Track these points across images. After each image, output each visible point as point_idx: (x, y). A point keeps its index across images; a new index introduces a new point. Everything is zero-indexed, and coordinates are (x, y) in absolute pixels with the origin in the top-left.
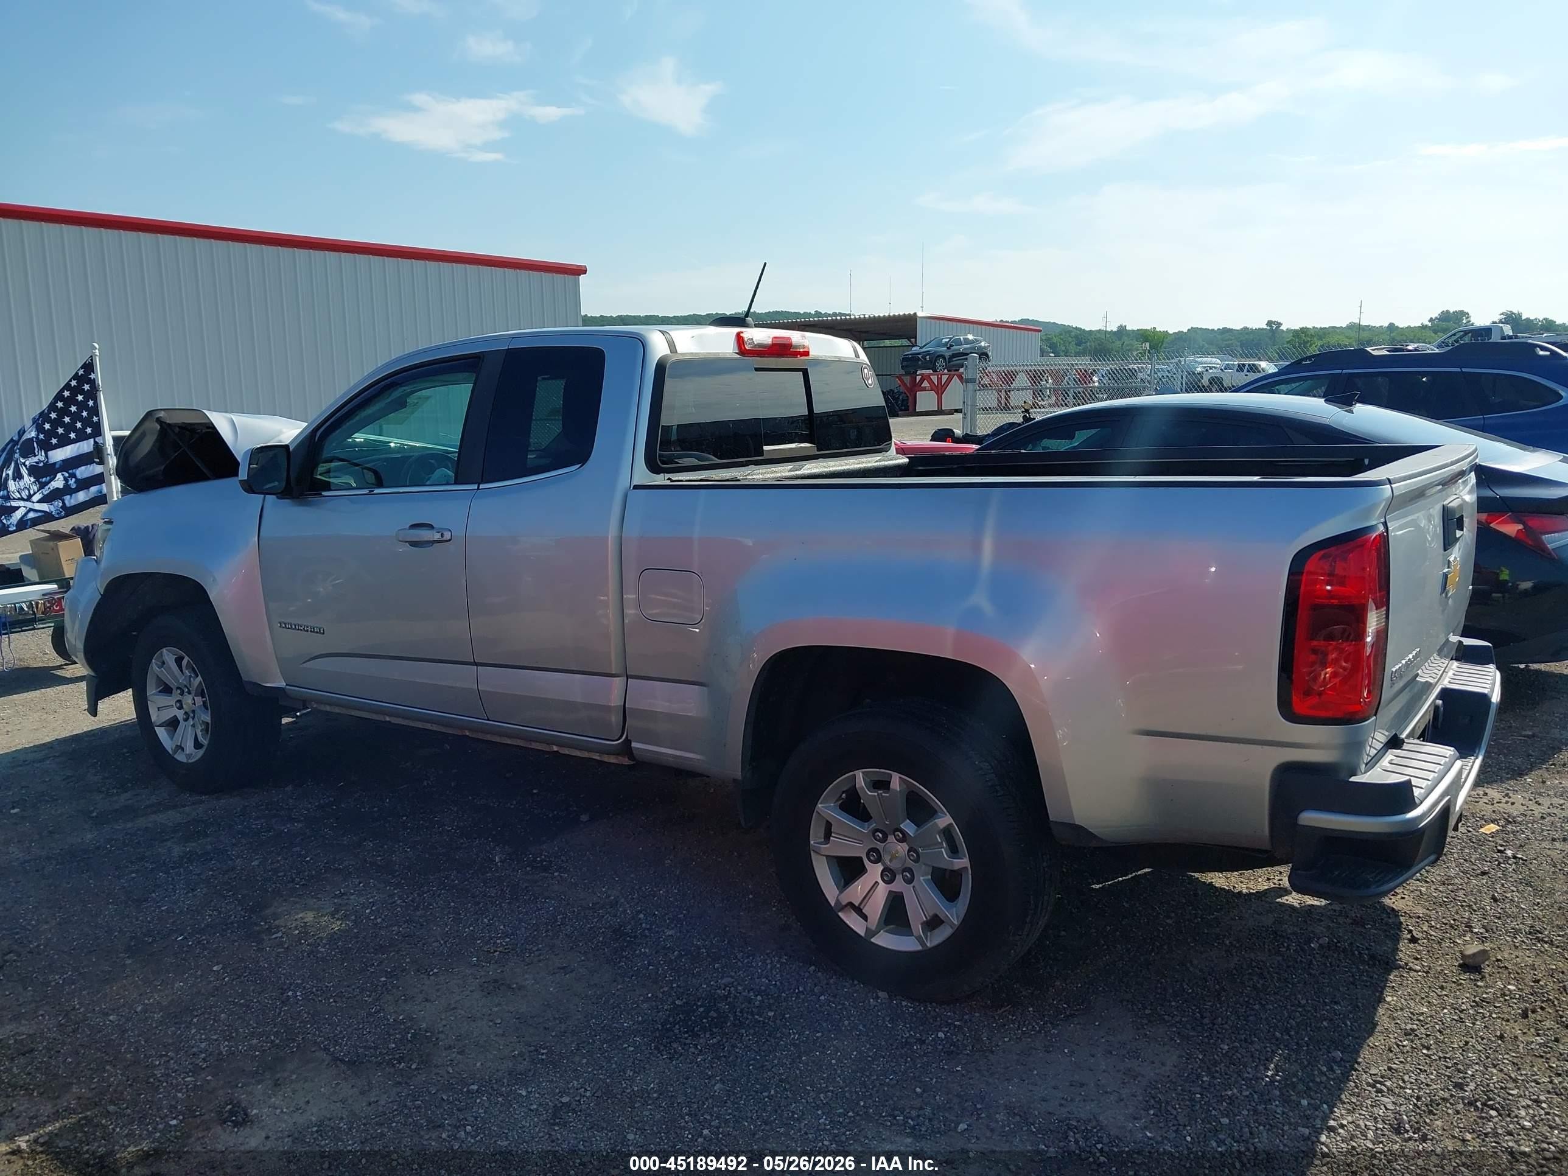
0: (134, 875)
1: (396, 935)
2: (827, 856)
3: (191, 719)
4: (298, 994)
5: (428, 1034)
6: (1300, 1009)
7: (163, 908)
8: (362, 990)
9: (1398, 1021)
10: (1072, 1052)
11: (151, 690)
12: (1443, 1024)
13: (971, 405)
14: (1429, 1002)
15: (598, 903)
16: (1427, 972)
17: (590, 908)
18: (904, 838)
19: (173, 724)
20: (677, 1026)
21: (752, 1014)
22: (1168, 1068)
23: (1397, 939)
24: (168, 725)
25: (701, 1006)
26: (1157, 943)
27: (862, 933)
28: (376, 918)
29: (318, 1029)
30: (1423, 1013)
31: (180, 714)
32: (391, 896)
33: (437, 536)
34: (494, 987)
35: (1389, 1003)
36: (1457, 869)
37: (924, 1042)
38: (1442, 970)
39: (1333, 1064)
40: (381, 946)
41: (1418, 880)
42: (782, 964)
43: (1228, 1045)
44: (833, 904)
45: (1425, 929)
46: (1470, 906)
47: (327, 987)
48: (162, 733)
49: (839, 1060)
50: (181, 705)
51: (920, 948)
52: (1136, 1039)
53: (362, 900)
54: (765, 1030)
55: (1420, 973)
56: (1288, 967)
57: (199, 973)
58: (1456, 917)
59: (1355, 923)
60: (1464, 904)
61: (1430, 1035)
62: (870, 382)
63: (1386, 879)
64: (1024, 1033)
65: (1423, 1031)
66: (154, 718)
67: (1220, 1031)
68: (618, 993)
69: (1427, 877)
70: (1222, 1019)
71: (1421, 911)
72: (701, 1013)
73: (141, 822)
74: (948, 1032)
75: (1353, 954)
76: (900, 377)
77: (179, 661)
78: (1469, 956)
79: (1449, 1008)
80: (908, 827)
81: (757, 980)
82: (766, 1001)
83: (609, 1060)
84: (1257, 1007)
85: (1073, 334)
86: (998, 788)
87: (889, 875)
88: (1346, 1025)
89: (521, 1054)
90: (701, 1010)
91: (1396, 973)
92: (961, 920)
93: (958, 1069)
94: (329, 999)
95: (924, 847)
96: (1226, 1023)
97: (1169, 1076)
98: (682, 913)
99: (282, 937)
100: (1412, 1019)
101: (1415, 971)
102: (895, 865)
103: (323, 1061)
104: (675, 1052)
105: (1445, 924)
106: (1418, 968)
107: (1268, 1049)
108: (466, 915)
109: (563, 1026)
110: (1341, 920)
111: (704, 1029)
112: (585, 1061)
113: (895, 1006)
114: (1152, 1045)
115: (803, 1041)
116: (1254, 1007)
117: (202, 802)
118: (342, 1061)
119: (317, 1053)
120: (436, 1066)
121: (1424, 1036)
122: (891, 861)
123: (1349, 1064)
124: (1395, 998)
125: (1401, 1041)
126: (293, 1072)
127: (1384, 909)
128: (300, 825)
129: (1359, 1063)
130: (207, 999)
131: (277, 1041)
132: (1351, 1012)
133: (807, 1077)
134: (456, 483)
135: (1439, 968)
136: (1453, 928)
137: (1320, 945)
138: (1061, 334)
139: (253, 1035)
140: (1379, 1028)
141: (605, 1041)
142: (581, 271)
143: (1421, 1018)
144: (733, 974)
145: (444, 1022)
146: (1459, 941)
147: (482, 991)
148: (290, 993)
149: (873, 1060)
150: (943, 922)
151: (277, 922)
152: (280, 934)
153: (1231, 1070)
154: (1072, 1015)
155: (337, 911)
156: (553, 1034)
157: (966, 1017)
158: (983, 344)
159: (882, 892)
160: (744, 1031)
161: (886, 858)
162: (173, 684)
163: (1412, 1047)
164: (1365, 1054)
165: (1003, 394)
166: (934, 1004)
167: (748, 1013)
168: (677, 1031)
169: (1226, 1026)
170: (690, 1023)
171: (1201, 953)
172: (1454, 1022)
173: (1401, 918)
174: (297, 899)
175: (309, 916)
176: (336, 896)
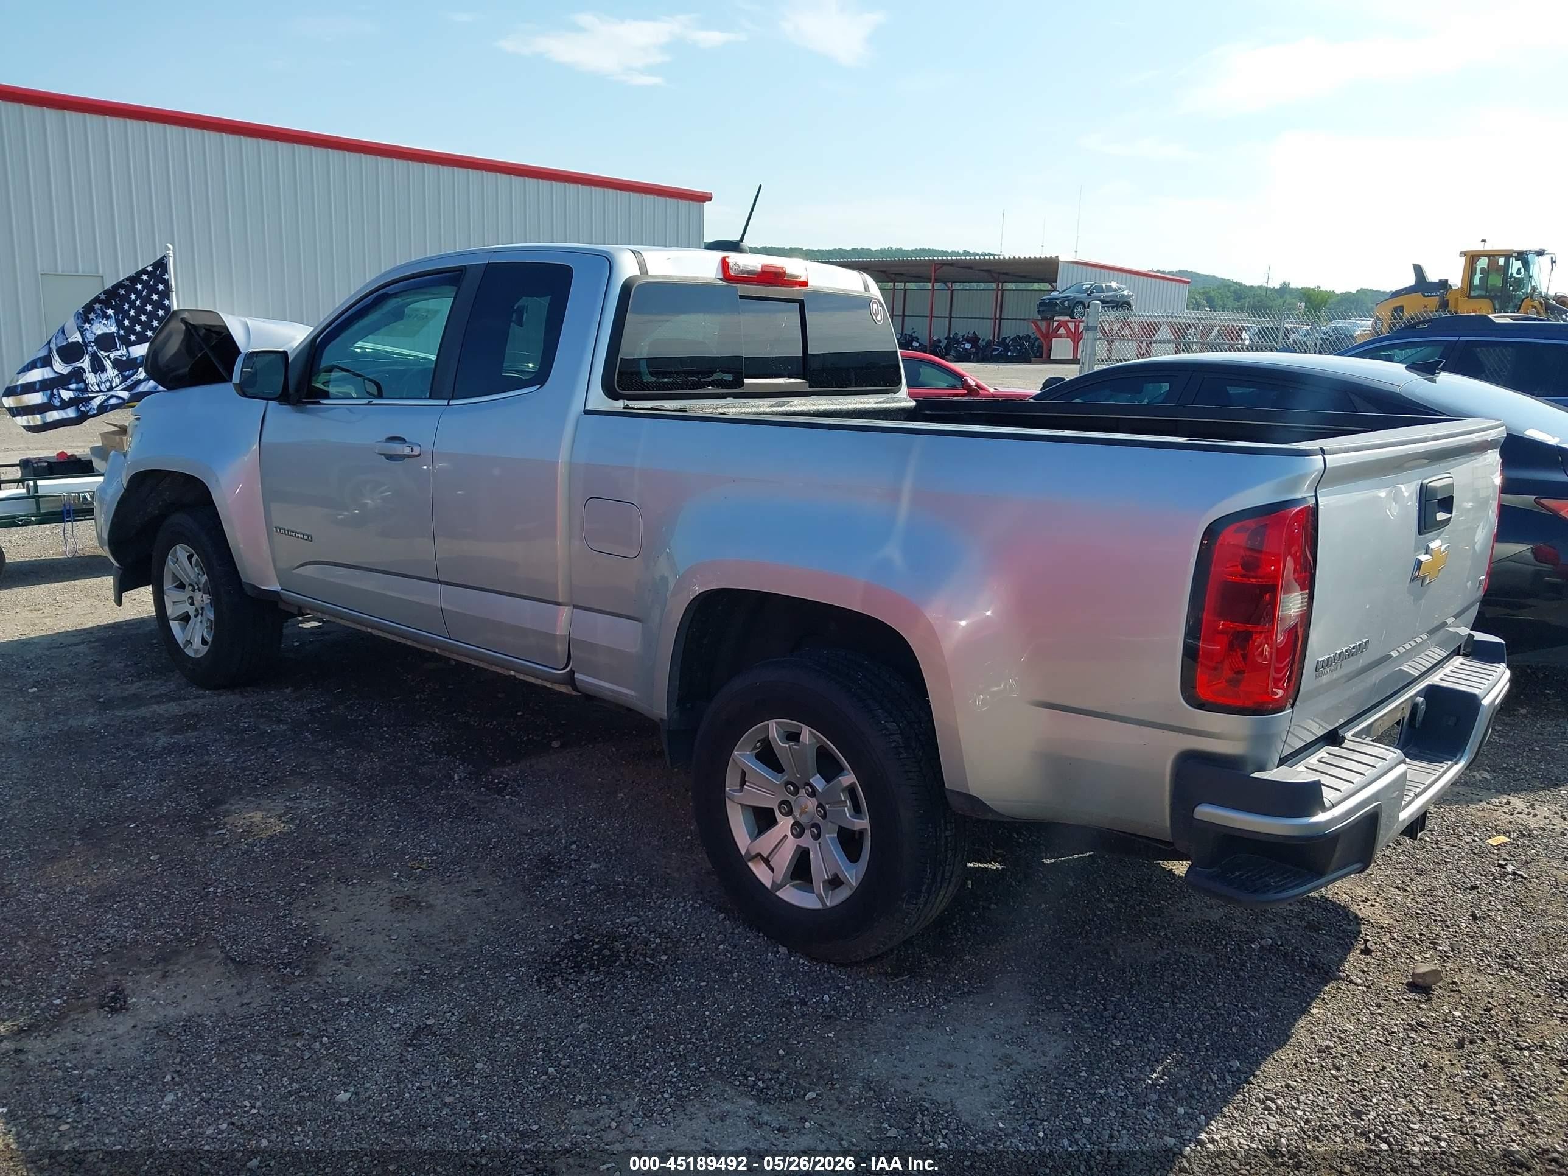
0: (114, 761)
1: (332, 842)
2: (742, 805)
3: (200, 616)
4: (219, 890)
5: (324, 943)
6: (1213, 1012)
7: (128, 795)
8: (280, 892)
9: (1316, 1037)
10: (954, 1031)
11: (168, 585)
12: (1365, 1045)
13: (1090, 355)
14: (1358, 1020)
15: (537, 830)
16: (1369, 987)
17: (527, 834)
18: (813, 794)
19: (185, 618)
20: (566, 961)
21: (645, 956)
22: (1048, 1059)
23: (1349, 948)
24: (181, 620)
25: (597, 943)
26: (1087, 927)
27: (768, 885)
28: (319, 824)
29: (224, 927)
30: (1346, 1031)
31: (191, 611)
32: (342, 804)
33: (407, 451)
34: (405, 903)
35: (1313, 1016)
36: (1446, 880)
37: (805, 1003)
38: (1386, 987)
39: (1227, 1074)
40: (313, 852)
41: (1398, 888)
42: (694, 908)
43: (1121, 1041)
44: (743, 853)
45: (1384, 940)
46: (1444, 921)
47: (248, 886)
48: (175, 626)
49: (714, 1013)
50: (193, 601)
51: (819, 906)
52: (1026, 1025)
53: (314, 804)
54: (651, 974)
55: (1360, 988)
56: (1219, 966)
57: (136, 861)
58: (1425, 931)
59: (1310, 926)
60: (1438, 918)
61: (1345, 1055)
62: (879, 318)
63: (1289, 886)
64: (912, 1005)
65: (1340, 1049)
66: (169, 612)
67: (1118, 1026)
68: (521, 921)
69: (1408, 886)
70: (1125, 1014)
71: (1387, 921)
72: (595, 950)
73: (143, 711)
74: (834, 996)
75: (1294, 960)
76: (1035, 323)
77: (190, 557)
78: (1419, 975)
79: (1378, 1028)
80: (818, 782)
81: (664, 922)
82: (664, 944)
83: (486, 987)
84: (1167, 1005)
85: (1232, 288)
86: (902, 750)
87: (798, 829)
88: (1256, 1033)
89: (404, 973)
90: (596, 946)
91: (1334, 984)
92: (858, 883)
93: (830, 1035)
94: (245, 898)
95: (832, 804)
96: (1128, 1018)
97: (1045, 1067)
98: (615, 847)
99: (225, 834)
100: (1332, 1035)
101: (1356, 984)
102: (804, 820)
103: (217, 957)
104: (555, 986)
105: (1409, 938)
106: (1360, 981)
107: (1162, 1050)
108: (405, 830)
109: (455, 949)
110: (1295, 922)
111: (591, 967)
112: (463, 985)
113: (791, 962)
114: (1041, 1033)
115: (684, 990)
116: (1165, 1004)
117: (204, 697)
118: (233, 960)
119: (213, 950)
120: (320, 975)
121: (1339, 1055)
122: (801, 815)
123: (1244, 1077)
124: (1322, 1011)
125: (1311, 1058)
126: (184, 966)
127: (1347, 916)
128: (285, 727)
129: (1255, 1076)
130: (134, 887)
131: (181, 935)
132: (1267, 1021)
133: (675, 1025)
134: (430, 398)
135: (1383, 984)
136: (1416, 942)
137: (1262, 946)
138: (1219, 289)
139: (161, 925)
140: (1292, 1041)
141: (490, 968)
142: (705, 198)
143: (1343, 1036)
144: (641, 913)
145: (343, 933)
146: (1416, 957)
147: (392, 906)
148: (211, 889)
149: (748, 1016)
150: (843, 883)
151: (226, 819)
152: (224, 831)
153: (1115, 1068)
154: (969, 993)
155: (285, 814)
156: (443, 955)
157: (859, 982)
158: (1125, 293)
159: (790, 846)
160: (629, 972)
161: (797, 812)
162: (186, 581)
163: (1322, 1066)
164: (1267, 1066)
165: (1144, 345)
166: (832, 965)
167: (641, 954)
168: (563, 966)
169: (1127, 1022)
170: (579, 959)
171: (1131, 942)
172: (1379, 1044)
173: (1363, 926)
174: (253, 799)
175: (258, 816)
176: (290, 799)
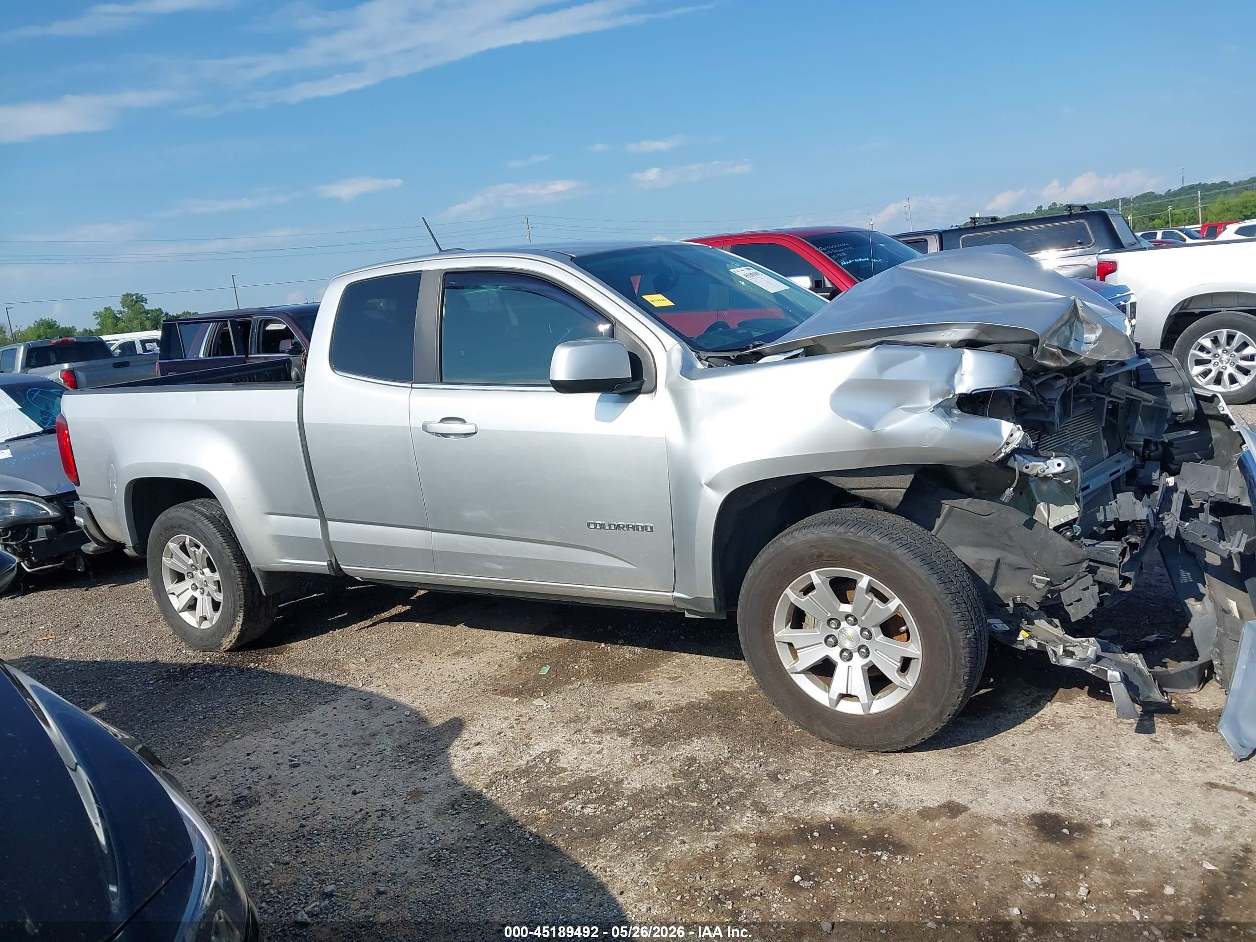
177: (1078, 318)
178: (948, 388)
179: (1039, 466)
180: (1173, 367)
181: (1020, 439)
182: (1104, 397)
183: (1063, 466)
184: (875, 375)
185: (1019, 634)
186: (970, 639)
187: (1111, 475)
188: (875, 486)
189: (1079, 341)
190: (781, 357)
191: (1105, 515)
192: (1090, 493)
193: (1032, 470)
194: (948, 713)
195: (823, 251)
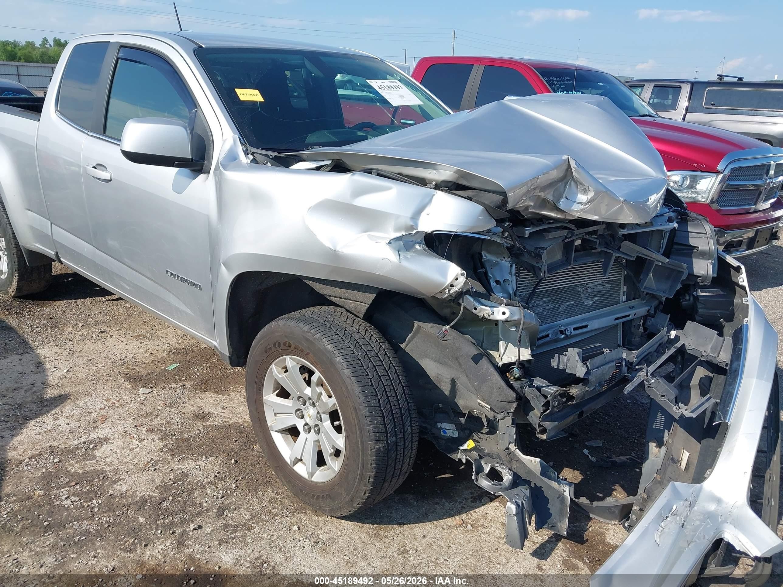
177: (573, 178)
178: (412, 223)
179: (487, 310)
180: (706, 234)
181: (462, 284)
182: (611, 252)
183: (508, 314)
184: (347, 199)
185: (465, 442)
186: (379, 449)
187: (616, 319)
188: (344, 297)
189: (572, 200)
190: (314, 165)
191: (559, 363)
192: (587, 332)
193: (479, 312)
194: (357, 503)
195: (546, 81)
